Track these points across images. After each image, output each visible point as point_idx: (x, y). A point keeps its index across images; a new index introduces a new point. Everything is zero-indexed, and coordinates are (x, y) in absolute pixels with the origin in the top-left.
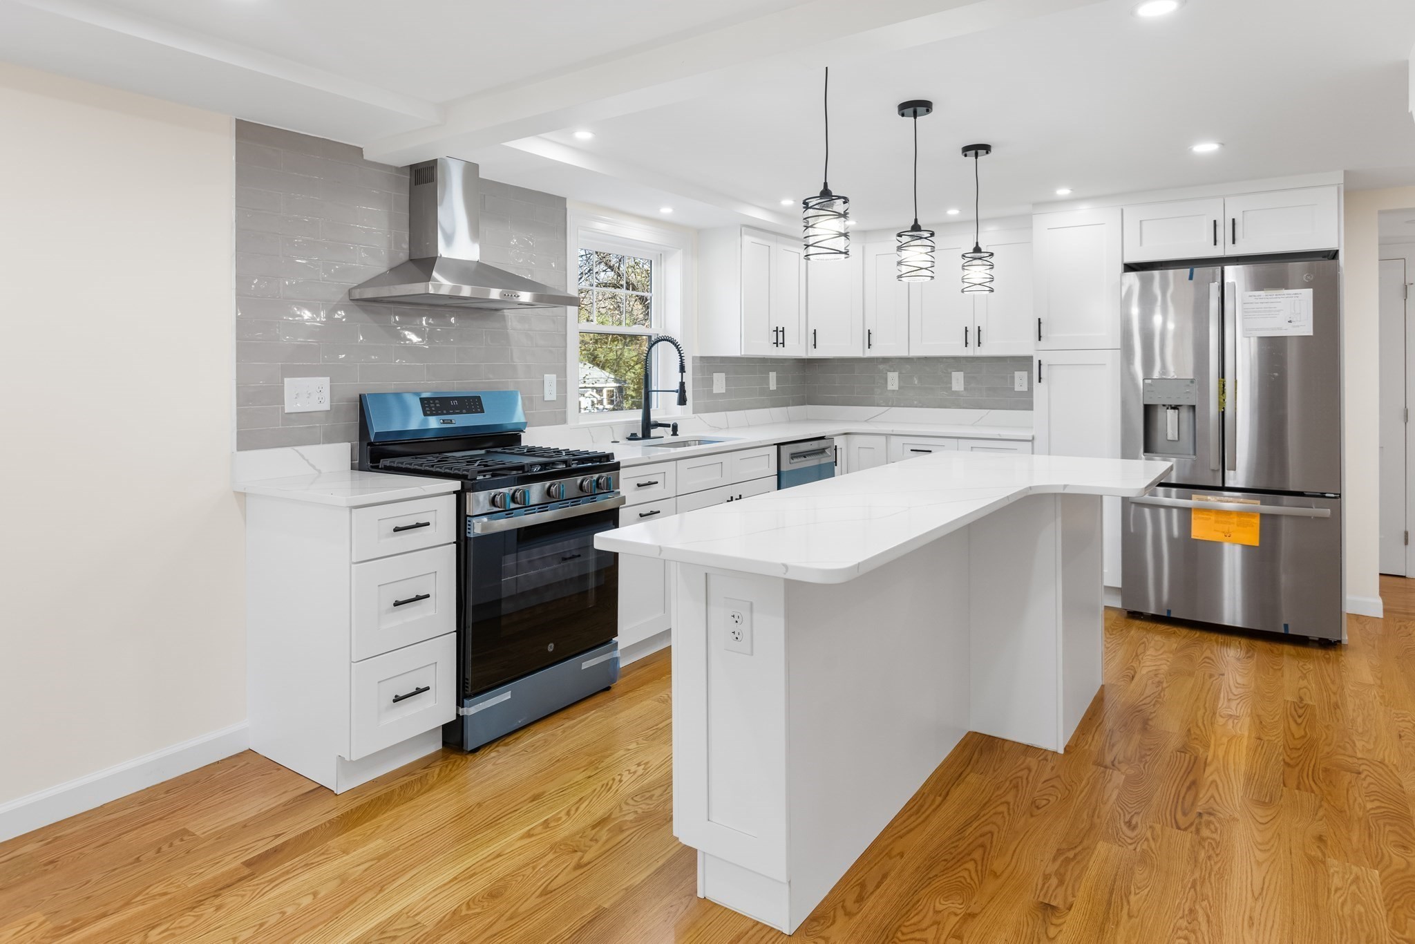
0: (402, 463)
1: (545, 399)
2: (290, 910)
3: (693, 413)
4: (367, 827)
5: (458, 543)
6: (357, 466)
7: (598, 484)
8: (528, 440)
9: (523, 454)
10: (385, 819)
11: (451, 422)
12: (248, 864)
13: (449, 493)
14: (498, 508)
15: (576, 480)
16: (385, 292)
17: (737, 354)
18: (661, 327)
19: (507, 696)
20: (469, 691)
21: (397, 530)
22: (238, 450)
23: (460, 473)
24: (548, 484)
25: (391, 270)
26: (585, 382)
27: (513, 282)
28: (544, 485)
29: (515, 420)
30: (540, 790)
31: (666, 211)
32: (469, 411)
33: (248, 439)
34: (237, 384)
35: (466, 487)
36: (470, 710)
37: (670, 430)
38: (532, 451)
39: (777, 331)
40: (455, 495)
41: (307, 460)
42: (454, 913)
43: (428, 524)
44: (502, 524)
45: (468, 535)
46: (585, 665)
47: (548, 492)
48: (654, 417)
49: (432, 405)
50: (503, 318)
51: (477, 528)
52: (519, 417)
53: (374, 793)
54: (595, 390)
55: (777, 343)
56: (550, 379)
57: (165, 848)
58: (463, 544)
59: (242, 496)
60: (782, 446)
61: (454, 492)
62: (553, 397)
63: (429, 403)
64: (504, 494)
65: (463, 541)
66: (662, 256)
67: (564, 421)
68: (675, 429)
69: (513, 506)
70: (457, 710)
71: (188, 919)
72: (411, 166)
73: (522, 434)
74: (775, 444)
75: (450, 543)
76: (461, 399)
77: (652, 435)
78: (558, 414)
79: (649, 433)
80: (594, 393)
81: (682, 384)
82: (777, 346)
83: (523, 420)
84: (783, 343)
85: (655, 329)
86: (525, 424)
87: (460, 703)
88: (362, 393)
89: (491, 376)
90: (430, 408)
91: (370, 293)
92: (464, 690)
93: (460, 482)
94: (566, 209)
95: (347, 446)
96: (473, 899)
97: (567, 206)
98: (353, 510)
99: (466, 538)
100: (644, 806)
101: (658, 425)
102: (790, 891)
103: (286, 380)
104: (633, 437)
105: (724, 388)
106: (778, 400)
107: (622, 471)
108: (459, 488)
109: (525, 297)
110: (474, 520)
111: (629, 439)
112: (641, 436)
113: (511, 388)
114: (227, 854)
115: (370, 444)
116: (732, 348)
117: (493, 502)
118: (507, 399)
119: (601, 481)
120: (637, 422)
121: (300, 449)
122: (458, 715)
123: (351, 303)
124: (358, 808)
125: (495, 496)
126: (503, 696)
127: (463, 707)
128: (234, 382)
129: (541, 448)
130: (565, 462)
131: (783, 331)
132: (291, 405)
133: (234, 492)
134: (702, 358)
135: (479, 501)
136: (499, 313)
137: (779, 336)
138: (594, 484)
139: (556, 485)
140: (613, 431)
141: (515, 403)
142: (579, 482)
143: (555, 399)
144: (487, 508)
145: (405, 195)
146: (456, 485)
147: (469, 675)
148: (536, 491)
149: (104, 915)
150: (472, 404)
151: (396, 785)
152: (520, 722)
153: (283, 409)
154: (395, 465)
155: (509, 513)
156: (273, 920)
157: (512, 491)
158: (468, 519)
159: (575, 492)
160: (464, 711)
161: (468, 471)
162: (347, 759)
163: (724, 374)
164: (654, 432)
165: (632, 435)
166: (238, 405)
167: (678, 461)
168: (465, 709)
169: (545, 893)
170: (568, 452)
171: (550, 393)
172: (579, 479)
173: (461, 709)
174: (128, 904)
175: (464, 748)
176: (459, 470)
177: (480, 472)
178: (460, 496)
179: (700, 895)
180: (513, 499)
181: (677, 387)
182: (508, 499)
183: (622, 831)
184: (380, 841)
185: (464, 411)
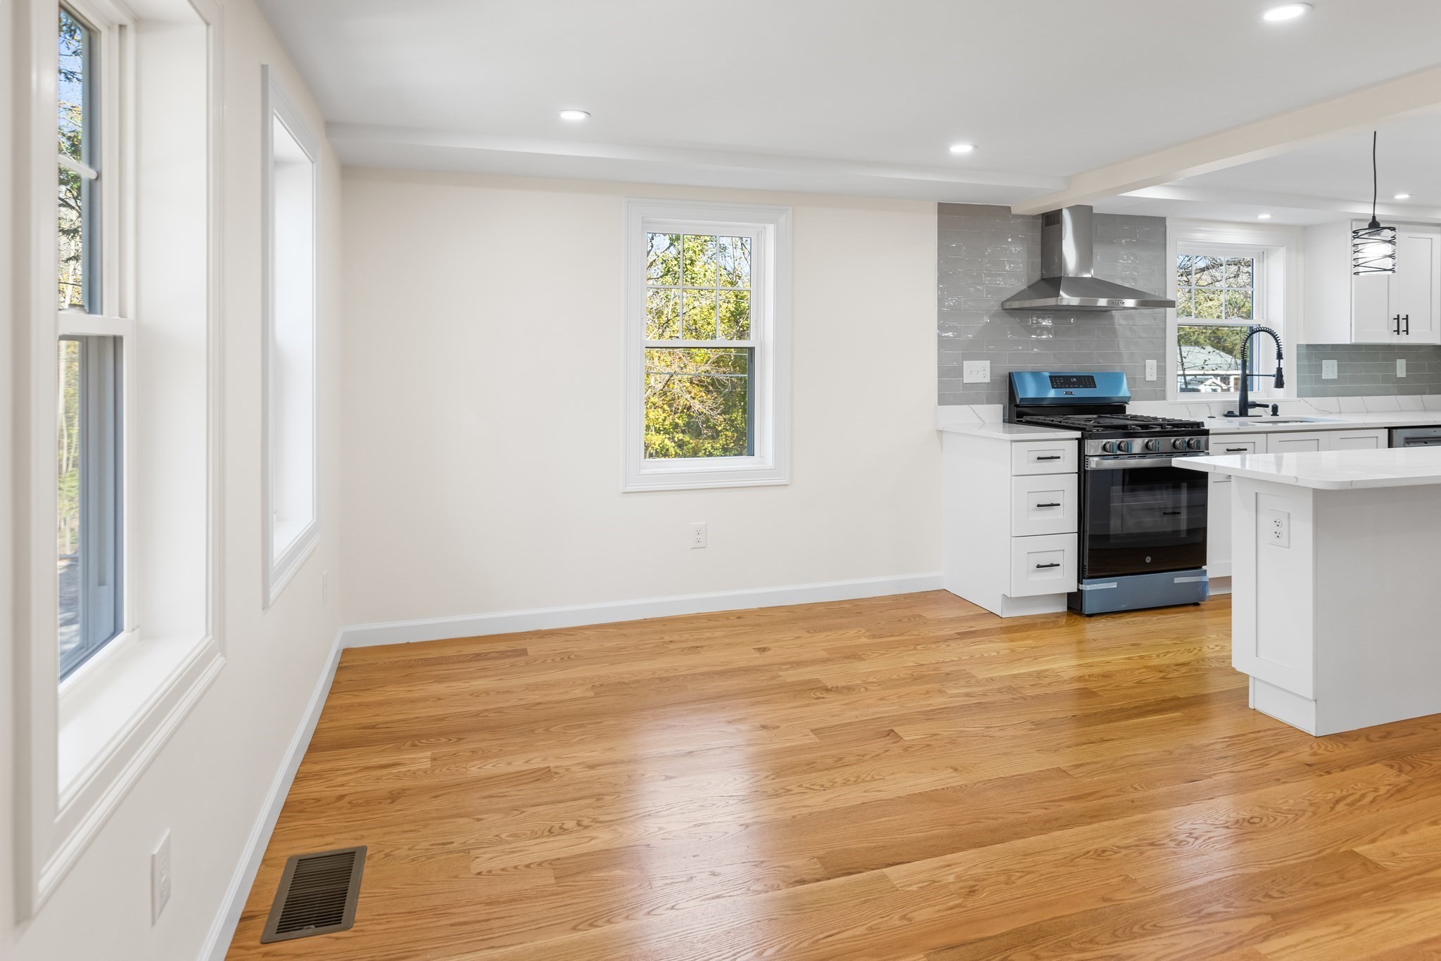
0: (1039, 419)
1: (1147, 380)
2: (986, 655)
3: (1298, 397)
4: (1024, 634)
5: (1079, 473)
6: (1007, 420)
7: (1188, 444)
8: (1131, 409)
9: (1128, 419)
10: (1034, 633)
11: (1071, 393)
12: (958, 634)
13: (1072, 439)
14: (1106, 452)
15: (1170, 440)
16: (1027, 304)
17: (1348, 342)
18: (1263, 318)
19: (1114, 585)
20: (1087, 574)
21: (1039, 458)
22: (939, 404)
23: (1080, 426)
24: (1146, 440)
25: (1029, 287)
26: (1203, 368)
27: (1119, 291)
28: (1143, 442)
29: (1121, 394)
30: (1139, 642)
31: (1264, 217)
32: (1085, 386)
33: (943, 400)
34: (938, 364)
35: (1085, 436)
36: (1088, 587)
37: (1270, 410)
38: (1134, 418)
39: (1398, 319)
40: (1077, 441)
41: (977, 414)
42: (1081, 677)
43: (1059, 458)
44: (1110, 464)
45: (1086, 468)
46: (1177, 580)
47: (1147, 446)
48: (1252, 397)
49: (1058, 380)
50: (1112, 317)
51: (1093, 463)
52: (1124, 391)
53: (1025, 621)
54: (1219, 378)
55: (1398, 331)
56: (1151, 364)
57: (912, 619)
58: (1082, 474)
59: (940, 432)
60: (1394, 430)
61: (1077, 439)
62: (1154, 378)
63: (1056, 380)
64: (1113, 443)
65: (1082, 472)
66: (1263, 254)
67: (1164, 398)
68: (1275, 410)
69: (1119, 452)
70: (1078, 586)
71: (934, 646)
72: (1043, 214)
73: (1127, 405)
74: (1385, 428)
75: (1073, 473)
76: (1077, 377)
77: (1249, 414)
78: (1159, 393)
79: (1247, 411)
80: (1218, 381)
81: (1279, 370)
82: (1398, 334)
83: (1128, 395)
84: (1407, 331)
85: (1256, 321)
86: (1129, 398)
87: (1080, 581)
88: (1011, 371)
89: (1101, 361)
90: (1057, 383)
91: (1016, 305)
92: (1083, 573)
93: (1080, 432)
94: (1165, 226)
95: (1001, 406)
96: (1092, 675)
97: (1167, 224)
98: (1013, 443)
99: (1085, 470)
100: (1216, 665)
101: (1255, 405)
102: (1316, 707)
103: (964, 362)
104: (1230, 414)
105: (1337, 374)
106: (1405, 388)
107: (1210, 437)
108: (1080, 436)
109: (1130, 303)
110: (1091, 459)
111: (1226, 416)
112: (1238, 414)
113: (1118, 371)
114: (947, 628)
115: (1017, 406)
116: (1342, 335)
117: (1104, 448)
118: (1115, 379)
119: (1192, 442)
120: (1235, 402)
121: (973, 406)
122: (1078, 589)
123: (1003, 311)
124: (1015, 626)
125: (1105, 445)
126: (1111, 584)
127: (1082, 584)
128: (936, 363)
129: (1142, 416)
130: (1161, 425)
131: (1407, 319)
132: (968, 379)
133: (937, 430)
134: (1308, 346)
135: (1093, 447)
136: (1108, 313)
137: (1401, 323)
138: (1185, 445)
139: (1153, 441)
140: (1210, 409)
141: (1122, 381)
142: (1172, 441)
143: (1155, 379)
144: (1100, 452)
145: (1038, 235)
146: (1078, 434)
147: (1086, 563)
148: (1137, 445)
149: (893, 636)
150: (1087, 381)
151: (1039, 621)
152: (1123, 607)
153: (963, 380)
154: (1034, 420)
155: (1116, 457)
156: (977, 656)
157: (1118, 443)
158: (1086, 457)
159: (1169, 448)
160: (1083, 587)
161: (1086, 425)
162: (1009, 596)
163: (1336, 361)
164: (1251, 411)
165: (1229, 412)
166: (939, 377)
167: (1269, 434)
168: (1083, 585)
169: (1139, 682)
170: (1164, 419)
171: (1151, 374)
172: (1173, 439)
173: (1080, 585)
174: (902, 634)
175: (1083, 612)
176: (1079, 424)
177: (1094, 427)
178: (1081, 442)
179: (1251, 706)
180: (1119, 447)
181: (1274, 372)
182: (1115, 448)
183: (1197, 671)
184: (1031, 641)
185: (1081, 386)
